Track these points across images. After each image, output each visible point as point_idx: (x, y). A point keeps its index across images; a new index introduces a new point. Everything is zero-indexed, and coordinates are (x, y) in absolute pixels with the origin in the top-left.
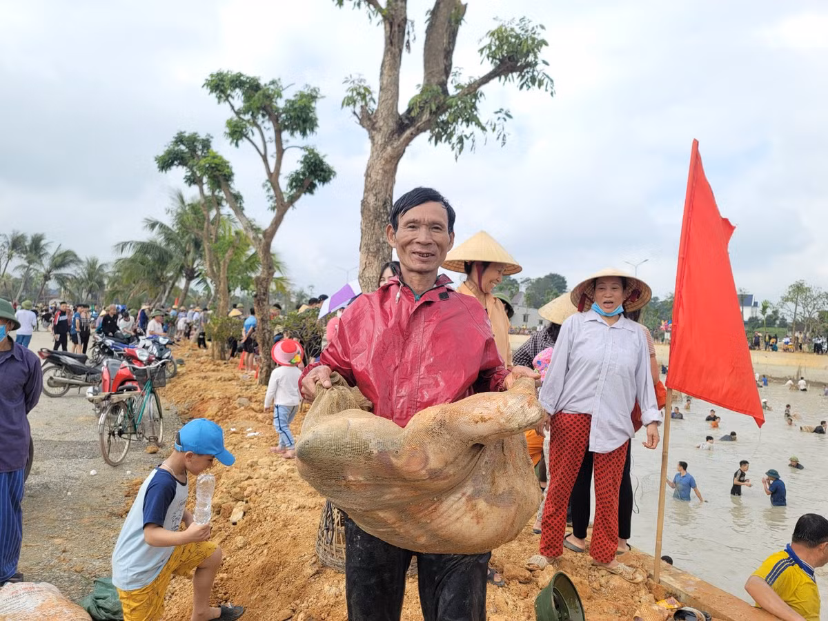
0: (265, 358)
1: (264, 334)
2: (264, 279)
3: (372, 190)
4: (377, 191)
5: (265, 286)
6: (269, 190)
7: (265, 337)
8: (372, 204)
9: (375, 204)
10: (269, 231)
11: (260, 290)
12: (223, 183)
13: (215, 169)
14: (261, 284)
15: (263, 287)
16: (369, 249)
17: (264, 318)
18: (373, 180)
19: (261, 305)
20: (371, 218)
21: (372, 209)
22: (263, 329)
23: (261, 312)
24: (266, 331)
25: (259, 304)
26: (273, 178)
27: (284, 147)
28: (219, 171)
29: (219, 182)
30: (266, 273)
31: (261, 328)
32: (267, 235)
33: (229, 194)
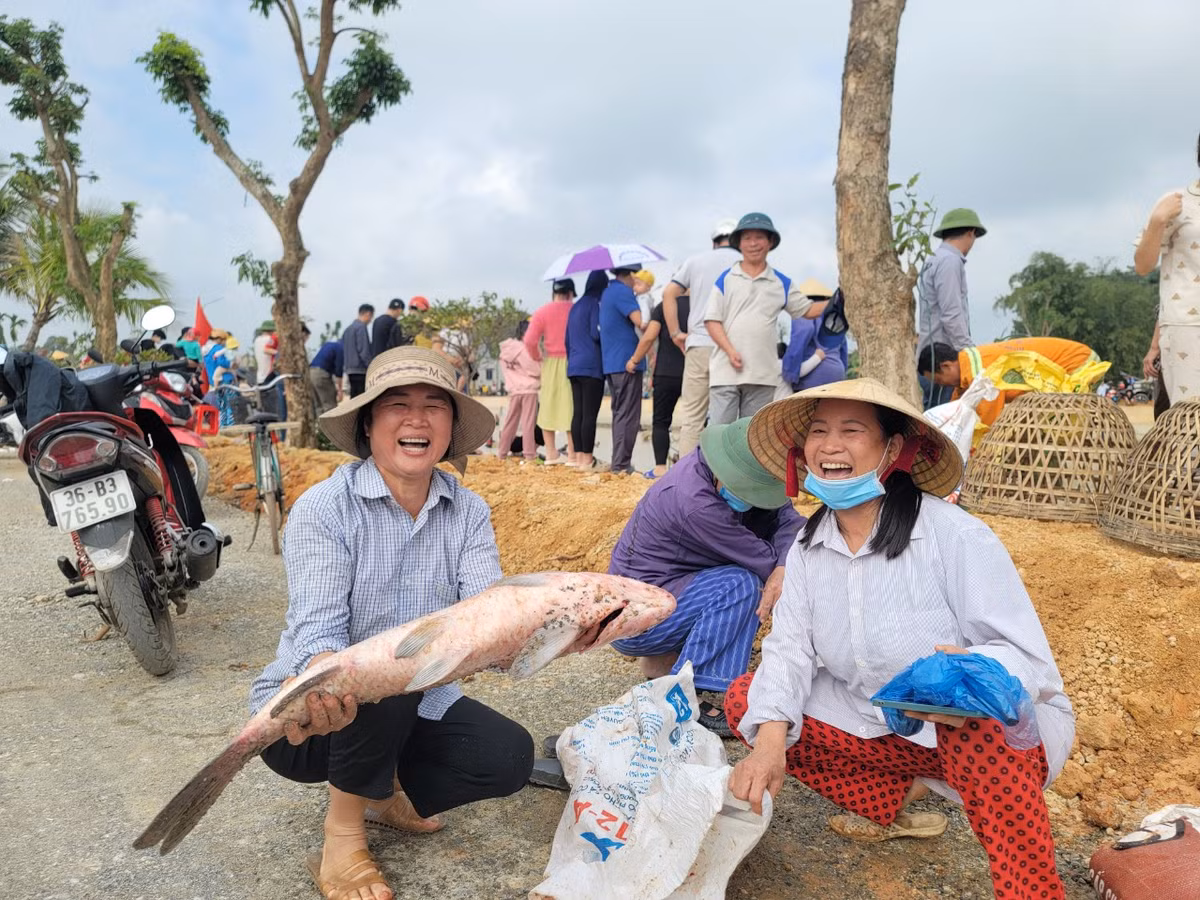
0: (300, 403)
1: (296, 362)
2: (291, 268)
3: (881, 24)
4: (890, 27)
5: (292, 279)
6: (304, 106)
7: (297, 367)
8: (882, 49)
9: (888, 49)
10: (302, 181)
11: (285, 286)
12: (193, 92)
13: (179, 65)
14: (287, 275)
15: (289, 281)
16: (872, 128)
17: (294, 334)
18: (883, 8)
19: (289, 313)
20: (879, 74)
21: (882, 58)
22: (294, 354)
23: (289, 325)
24: (298, 357)
25: (285, 311)
26: (312, 83)
27: (336, 29)
28: (187, 68)
29: (186, 90)
30: (293, 257)
31: (289, 351)
32: (300, 188)
33: (204, 114)
